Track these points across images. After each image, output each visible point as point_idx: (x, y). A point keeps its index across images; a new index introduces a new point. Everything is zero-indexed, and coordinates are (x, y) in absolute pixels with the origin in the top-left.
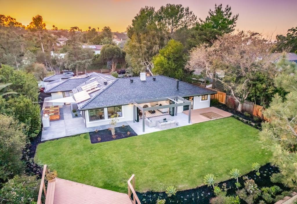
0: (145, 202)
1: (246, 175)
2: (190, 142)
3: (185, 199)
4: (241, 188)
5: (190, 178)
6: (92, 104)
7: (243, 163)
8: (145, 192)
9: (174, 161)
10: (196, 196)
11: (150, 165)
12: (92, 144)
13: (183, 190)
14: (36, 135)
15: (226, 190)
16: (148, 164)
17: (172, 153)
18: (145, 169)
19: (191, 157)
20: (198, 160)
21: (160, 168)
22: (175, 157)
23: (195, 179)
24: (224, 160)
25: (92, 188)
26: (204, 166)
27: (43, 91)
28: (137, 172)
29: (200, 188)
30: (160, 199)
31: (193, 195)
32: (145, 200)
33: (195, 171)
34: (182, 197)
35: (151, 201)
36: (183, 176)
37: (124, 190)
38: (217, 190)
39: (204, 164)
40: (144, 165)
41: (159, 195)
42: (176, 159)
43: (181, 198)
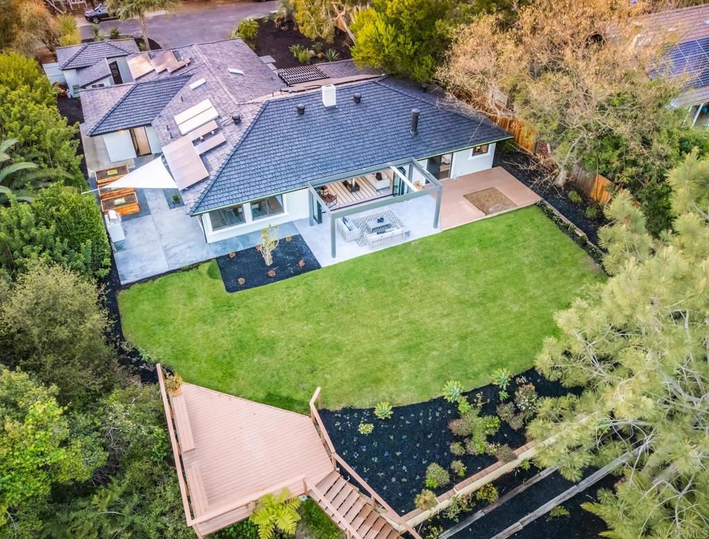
0: (340, 429)
1: (523, 374)
2: (431, 288)
3: (407, 422)
4: (506, 401)
5: (419, 381)
6: (216, 197)
7: (526, 346)
8: (339, 408)
9: (394, 342)
10: (426, 416)
11: (347, 351)
12: (229, 294)
13: (405, 404)
14: (107, 271)
15: (479, 405)
16: (344, 349)
17: (391, 319)
18: (338, 359)
19: (426, 330)
20: (440, 339)
21: (365, 357)
22: (396, 331)
23: (428, 383)
24: (490, 340)
25: (248, 404)
26: (449, 355)
27: (66, 96)
28: (324, 367)
29: (434, 400)
30: (364, 423)
31: (421, 414)
32: (339, 424)
33: (431, 365)
34: (402, 418)
35: (349, 425)
36: (408, 378)
37: (303, 405)
38: (464, 406)
39: (450, 347)
40: (336, 352)
41: (362, 415)
42: (398, 335)
43: (400, 420)
